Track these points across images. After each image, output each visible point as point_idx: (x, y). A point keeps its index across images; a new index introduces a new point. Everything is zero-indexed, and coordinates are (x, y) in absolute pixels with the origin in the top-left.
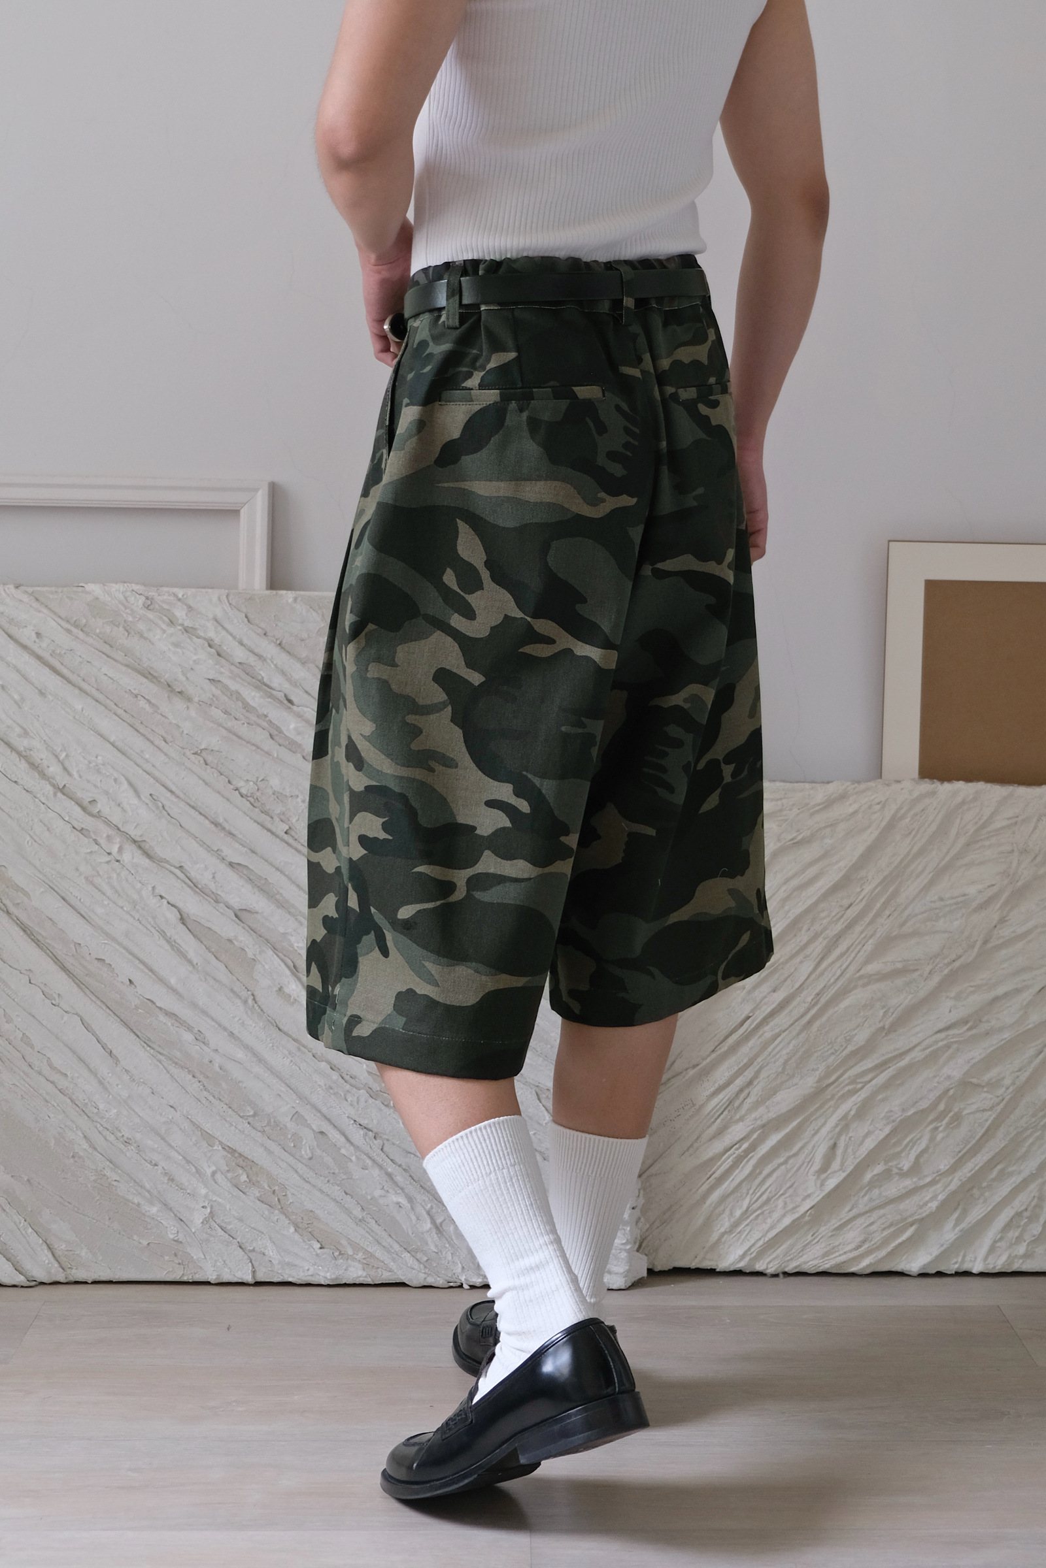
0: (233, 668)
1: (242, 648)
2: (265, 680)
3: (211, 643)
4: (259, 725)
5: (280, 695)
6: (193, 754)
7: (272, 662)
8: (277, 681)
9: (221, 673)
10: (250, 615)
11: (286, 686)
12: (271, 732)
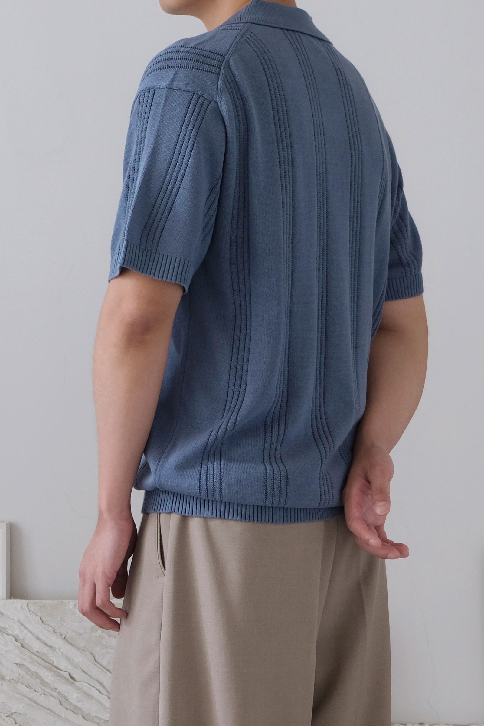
0: (33, 656)
1: (39, 641)
2: (55, 664)
3: (17, 638)
4: (52, 695)
5: (66, 675)
6: (7, 716)
7: (60, 651)
8: (63, 664)
9: (25, 660)
10: (43, 618)
11: (70, 668)
12: (60, 700)
